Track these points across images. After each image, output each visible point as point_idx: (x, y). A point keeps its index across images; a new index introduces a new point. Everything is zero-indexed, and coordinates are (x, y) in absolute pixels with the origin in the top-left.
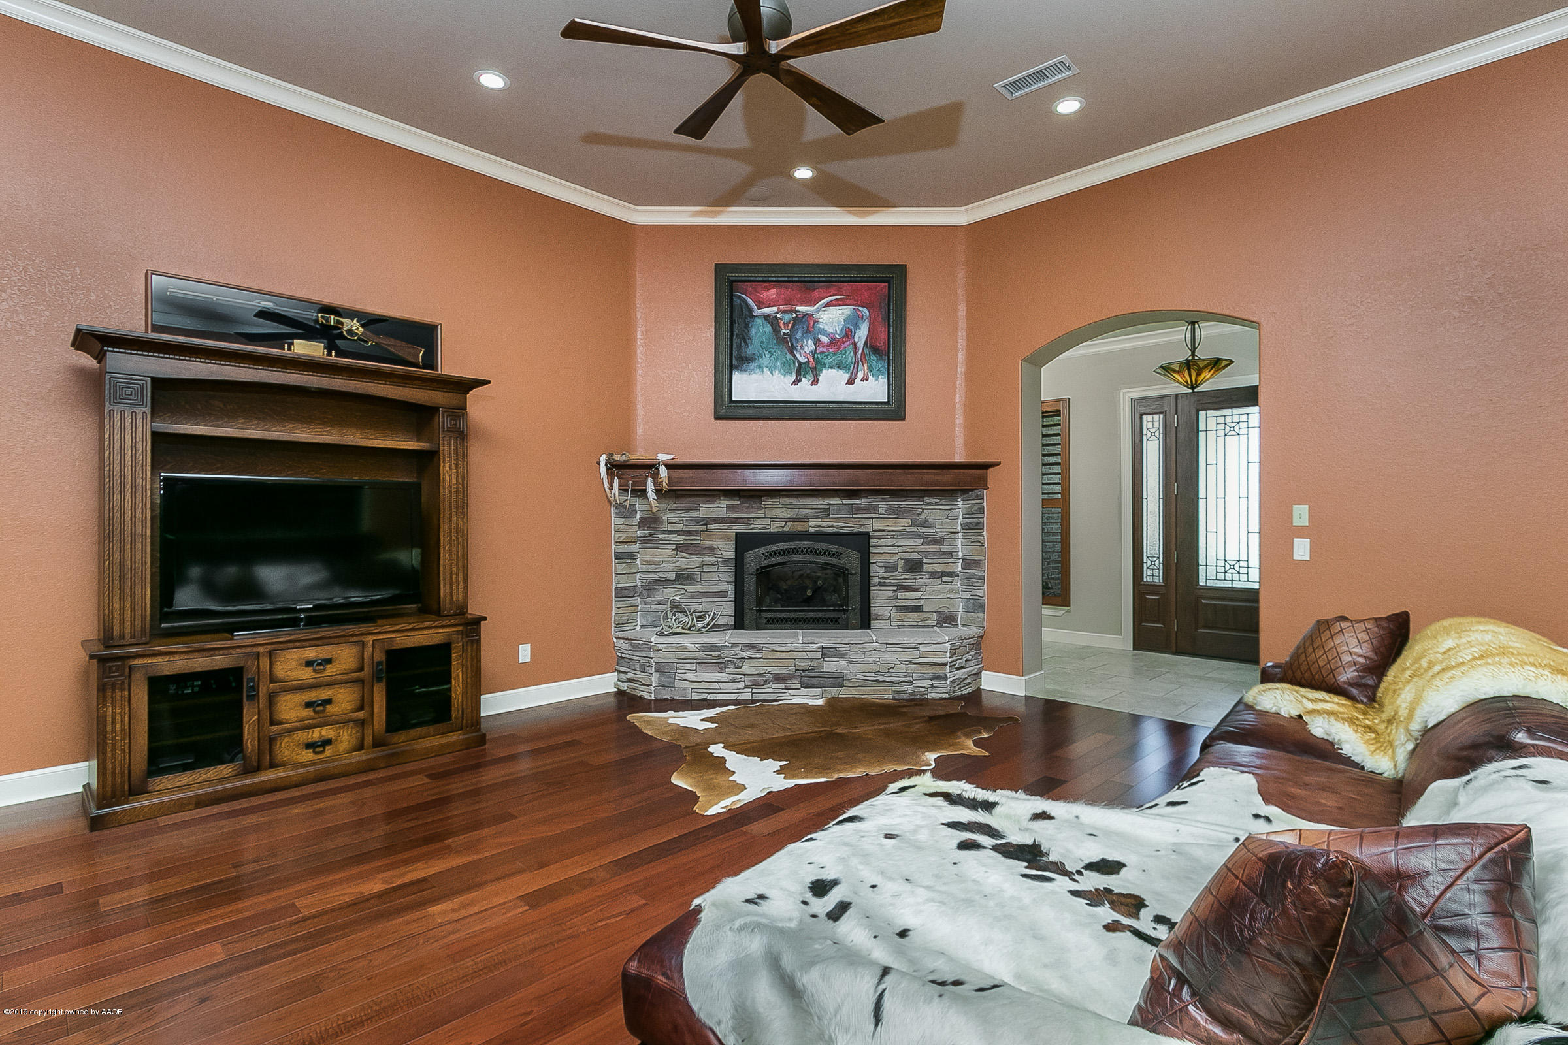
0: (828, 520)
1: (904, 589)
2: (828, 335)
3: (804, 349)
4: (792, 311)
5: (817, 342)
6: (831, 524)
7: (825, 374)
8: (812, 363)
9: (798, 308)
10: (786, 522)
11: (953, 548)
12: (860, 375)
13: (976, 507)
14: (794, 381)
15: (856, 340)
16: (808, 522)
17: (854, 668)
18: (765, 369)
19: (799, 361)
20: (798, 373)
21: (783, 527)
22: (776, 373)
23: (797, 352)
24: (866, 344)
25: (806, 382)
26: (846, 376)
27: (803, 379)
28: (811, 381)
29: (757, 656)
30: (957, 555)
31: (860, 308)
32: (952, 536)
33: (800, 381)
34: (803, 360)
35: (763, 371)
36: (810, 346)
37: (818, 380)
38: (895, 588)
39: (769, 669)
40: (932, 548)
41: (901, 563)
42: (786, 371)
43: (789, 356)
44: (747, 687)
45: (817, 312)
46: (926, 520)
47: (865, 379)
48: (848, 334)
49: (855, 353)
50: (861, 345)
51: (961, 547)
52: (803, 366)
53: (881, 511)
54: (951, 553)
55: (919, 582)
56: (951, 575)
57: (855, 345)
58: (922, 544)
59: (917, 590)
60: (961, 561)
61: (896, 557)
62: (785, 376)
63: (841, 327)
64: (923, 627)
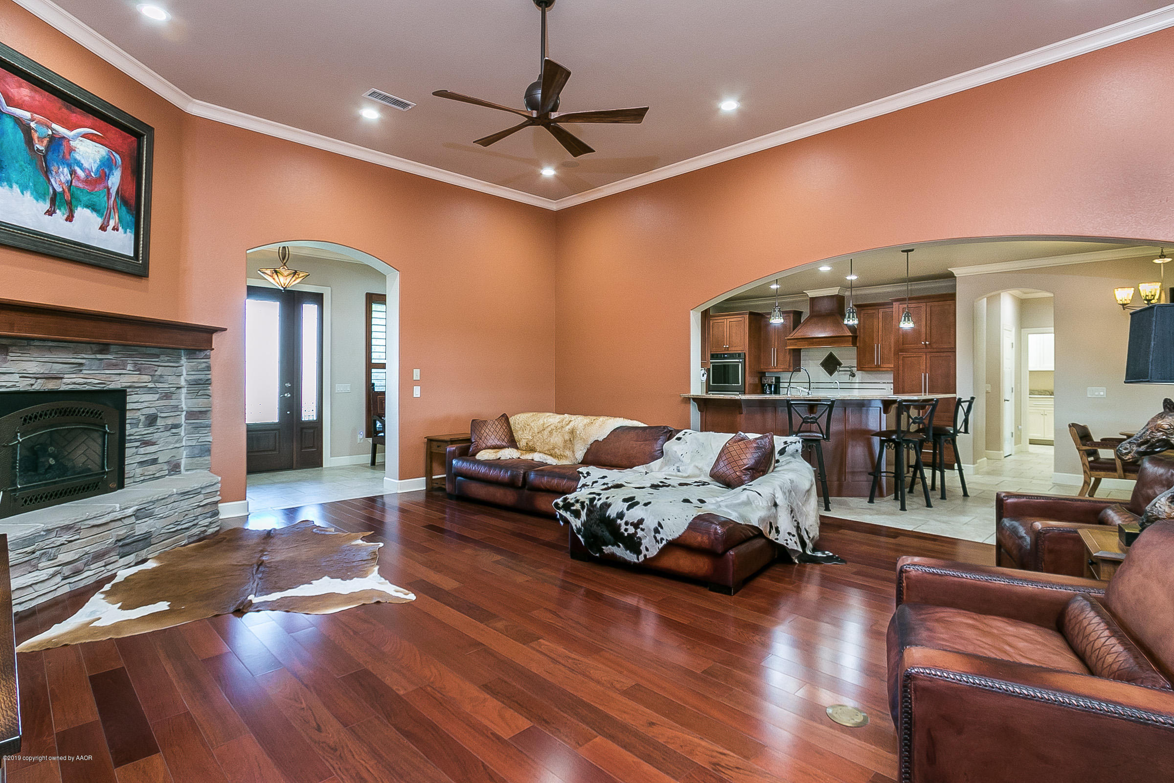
0: (82, 376)
1: (144, 443)
2: (83, 170)
3: (59, 176)
4: (49, 127)
5: (73, 173)
6: (86, 380)
7: (81, 212)
8: (67, 196)
9: (54, 126)
10: (37, 378)
11: (179, 402)
12: (112, 223)
13: (204, 365)
14: (48, 211)
15: (110, 186)
16: (62, 378)
17: (159, 524)
18: (15, 186)
19: (54, 189)
20: (53, 201)
21: (32, 385)
22: (28, 194)
23: (52, 177)
24: (117, 192)
25: (60, 215)
26: (99, 221)
27: (58, 211)
28: (66, 216)
29: (77, 537)
30: (182, 408)
31: (114, 153)
32: (178, 391)
33: (54, 212)
34: (59, 189)
35: (11, 187)
36: (64, 174)
37: (73, 217)
38: (138, 444)
39: (87, 549)
40: (165, 403)
41: (142, 418)
42: (39, 196)
43: (42, 178)
44: (65, 578)
45: (75, 138)
46: (161, 376)
47: (115, 229)
48: (103, 177)
49: (108, 199)
50: (113, 191)
51: (184, 401)
52: (58, 195)
53: (129, 367)
54: (177, 406)
55: (156, 436)
56: (177, 426)
57: (109, 190)
58: (158, 400)
59: (154, 444)
60: (184, 413)
61: (139, 413)
62: (37, 201)
63: (96, 165)
64: (158, 478)
